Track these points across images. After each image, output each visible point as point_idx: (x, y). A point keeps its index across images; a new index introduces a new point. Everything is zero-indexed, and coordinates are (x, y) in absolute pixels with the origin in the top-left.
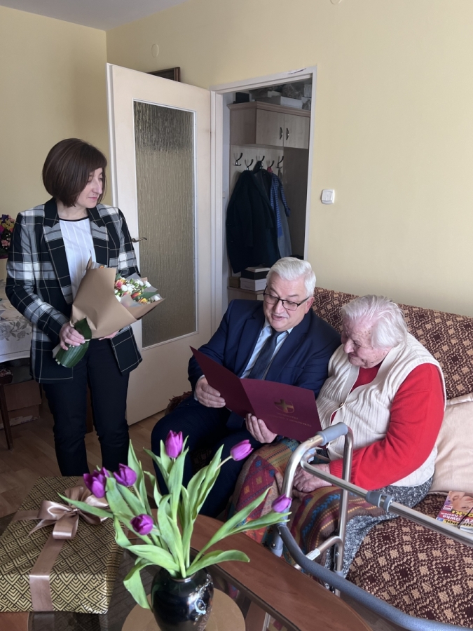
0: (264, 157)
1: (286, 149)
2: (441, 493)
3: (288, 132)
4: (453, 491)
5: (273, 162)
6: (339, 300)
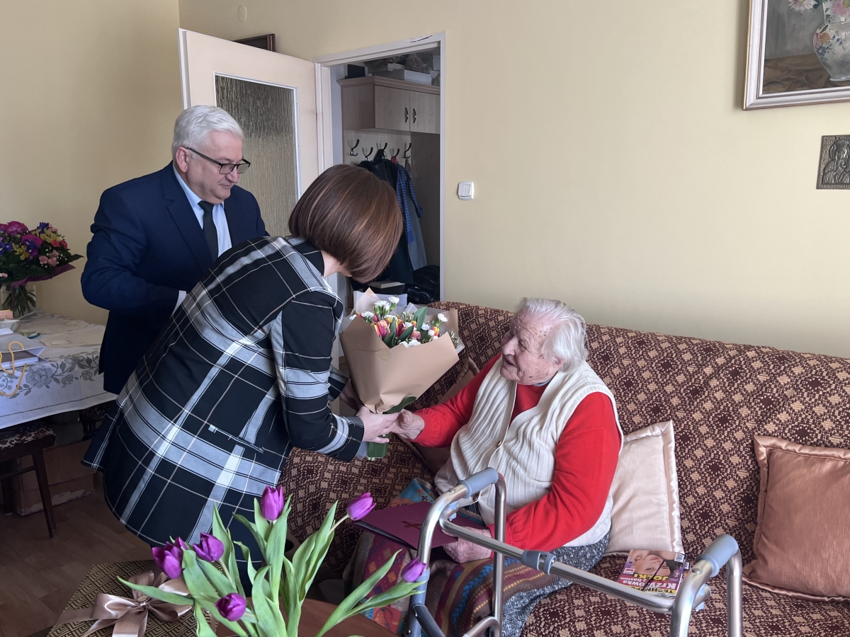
0: (386, 144)
1: (414, 134)
2: (620, 554)
3: (415, 113)
4: (635, 550)
5: (399, 150)
6: (485, 318)
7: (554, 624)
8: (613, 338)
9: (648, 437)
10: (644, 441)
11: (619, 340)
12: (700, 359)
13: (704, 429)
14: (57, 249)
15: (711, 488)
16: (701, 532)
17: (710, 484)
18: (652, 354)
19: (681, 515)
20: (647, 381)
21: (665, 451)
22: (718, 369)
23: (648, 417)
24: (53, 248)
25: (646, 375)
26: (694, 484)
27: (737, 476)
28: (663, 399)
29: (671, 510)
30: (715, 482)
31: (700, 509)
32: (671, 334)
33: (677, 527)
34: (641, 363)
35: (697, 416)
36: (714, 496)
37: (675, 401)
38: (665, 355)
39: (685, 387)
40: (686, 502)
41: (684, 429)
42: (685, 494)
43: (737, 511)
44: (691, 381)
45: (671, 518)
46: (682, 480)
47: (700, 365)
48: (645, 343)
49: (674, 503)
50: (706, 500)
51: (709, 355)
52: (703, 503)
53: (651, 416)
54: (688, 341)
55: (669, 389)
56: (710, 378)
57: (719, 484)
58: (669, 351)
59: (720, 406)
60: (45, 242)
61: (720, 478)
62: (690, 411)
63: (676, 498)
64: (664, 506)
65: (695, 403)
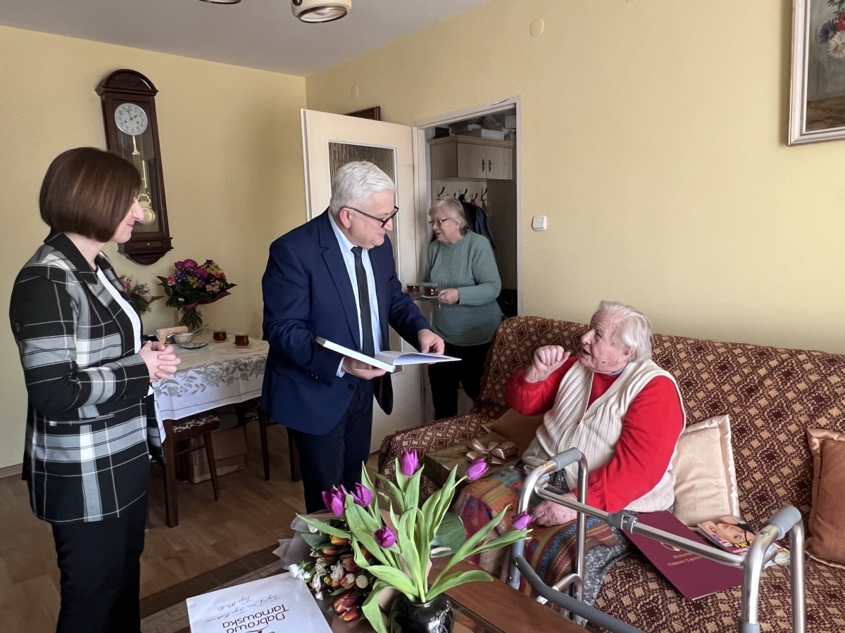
0: (467, 190)
1: (489, 181)
3: (490, 164)
5: (477, 194)
6: (560, 329)
7: (629, 583)
8: (674, 345)
9: (706, 429)
10: (703, 432)
11: (679, 347)
12: (754, 361)
13: (759, 423)
14: (219, 280)
15: (767, 475)
16: (759, 512)
17: (766, 471)
18: (710, 358)
19: (739, 497)
20: (706, 381)
21: (723, 441)
22: (771, 371)
23: (707, 412)
24: (216, 279)
25: (705, 376)
26: (751, 471)
27: (792, 464)
28: (721, 397)
29: (730, 492)
30: (771, 469)
31: (757, 493)
32: (727, 341)
33: (736, 506)
34: (700, 366)
35: (753, 411)
36: (770, 481)
37: (732, 398)
38: (722, 358)
39: (741, 386)
40: (743, 486)
41: (741, 422)
42: (743, 479)
43: (792, 495)
44: (746, 381)
45: (730, 499)
46: (739, 467)
47: (755, 367)
48: (703, 349)
49: (732, 486)
50: (763, 484)
51: (763, 359)
52: (760, 487)
53: (709, 411)
54: (743, 347)
55: (726, 388)
56: (765, 378)
57: (774, 471)
58: (725, 356)
59: (774, 402)
60: (210, 275)
61: (776, 465)
62: (746, 407)
63: (734, 481)
64: (723, 488)
65: (751, 400)
